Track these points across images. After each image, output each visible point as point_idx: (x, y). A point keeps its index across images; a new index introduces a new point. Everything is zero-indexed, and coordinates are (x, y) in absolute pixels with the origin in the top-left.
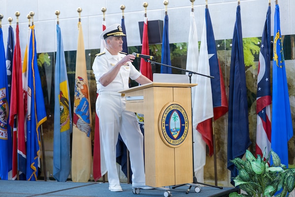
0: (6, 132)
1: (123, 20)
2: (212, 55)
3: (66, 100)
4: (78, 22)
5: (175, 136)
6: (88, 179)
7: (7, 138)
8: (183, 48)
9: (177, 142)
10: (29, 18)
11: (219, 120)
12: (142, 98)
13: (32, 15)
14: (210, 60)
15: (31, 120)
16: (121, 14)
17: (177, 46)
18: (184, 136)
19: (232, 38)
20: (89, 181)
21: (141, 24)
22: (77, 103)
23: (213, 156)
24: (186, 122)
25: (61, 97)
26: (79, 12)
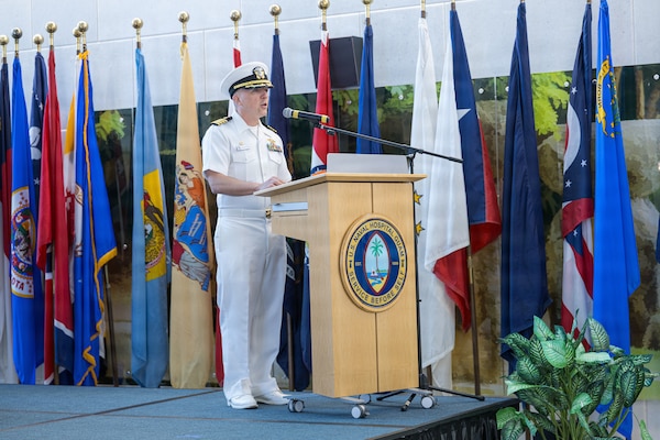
0: (31, 282)
1: (276, 38)
2: (465, 112)
3: (158, 211)
4: (181, 43)
5: (378, 288)
6: (206, 381)
7: (32, 293)
8: (405, 97)
9: (382, 299)
10: (77, 35)
12: (304, 205)
13: (83, 30)
14: (462, 123)
15: (82, 256)
16: (272, 26)
17: (393, 92)
18: (397, 287)
19: (509, 74)
20: (207, 385)
21: (315, 45)
22: (179, 218)
23: (470, 331)
24: (401, 258)
25: (147, 206)
26: (183, 20)
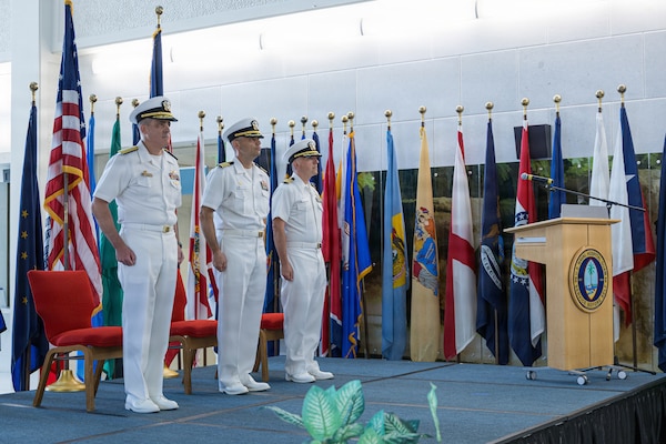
1: (490, 125)
2: (632, 176)
3: (401, 241)
4: (421, 127)
5: (591, 296)
6: (435, 358)
8: (582, 166)
9: (594, 304)
10: (345, 121)
11: (639, 273)
12: (544, 239)
13: (350, 118)
14: (629, 184)
15: (349, 271)
16: (487, 116)
17: (573, 163)
18: (602, 296)
19: (662, 151)
20: (438, 360)
21: (518, 131)
22: (418, 246)
23: (630, 326)
24: (605, 276)
25: (394, 237)
26: (422, 112)
